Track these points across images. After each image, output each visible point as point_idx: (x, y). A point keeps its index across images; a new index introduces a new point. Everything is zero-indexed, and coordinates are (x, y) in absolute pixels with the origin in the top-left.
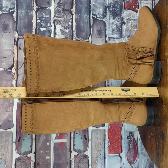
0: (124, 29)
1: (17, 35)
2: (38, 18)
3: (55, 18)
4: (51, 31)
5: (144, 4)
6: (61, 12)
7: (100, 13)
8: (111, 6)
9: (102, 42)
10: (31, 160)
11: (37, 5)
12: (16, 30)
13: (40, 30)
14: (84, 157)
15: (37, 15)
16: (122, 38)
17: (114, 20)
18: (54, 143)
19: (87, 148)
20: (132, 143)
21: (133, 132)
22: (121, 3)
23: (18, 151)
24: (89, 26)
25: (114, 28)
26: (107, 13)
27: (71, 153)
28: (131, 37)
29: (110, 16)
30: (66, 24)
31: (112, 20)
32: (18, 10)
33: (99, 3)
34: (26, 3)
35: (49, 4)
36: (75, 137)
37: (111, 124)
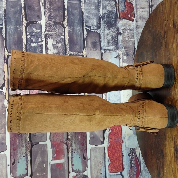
0: (120, 40)
1: (6, 53)
2: (28, 34)
3: (46, 32)
4: (42, 46)
5: (140, 12)
6: (53, 25)
7: (93, 25)
8: (106, 17)
9: (97, 55)
11: (26, 19)
12: (6, 47)
13: (31, 45)
14: (83, 177)
15: (27, 30)
16: (118, 49)
17: (109, 31)
18: (51, 164)
19: (87, 168)
20: (133, 160)
21: (134, 148)
22: (115, 13)
23: (13, 174)
24: (83, 38)
25: (110, 39)
26: (101, 24)
27: (69, 174)
28: (128, 48)
29: (105, 27)
30: (58, 38)
31: (107, 31)
32: (7, 27)
33: (92, 14)
34: (15, 18)
35: (39, 17)
36: (73, 156)
37: (110, 141)
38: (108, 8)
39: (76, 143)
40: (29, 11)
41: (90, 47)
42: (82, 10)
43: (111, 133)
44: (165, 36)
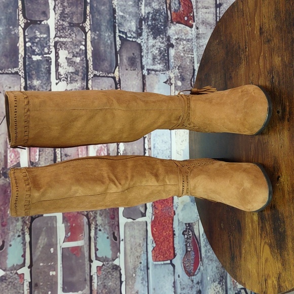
0: (172, 56)
2: (27, 40)
3: (57, 39)
4: (50, 61)
5: (203, 14)
6: (67, 28)
8: (150, 18)
9: (137, 77)
10: (23, 278)
11: (25, 17)
13: (32, 58)
14: (113, 269)
15: (26, 34)
16: (169, 70)
17: (154, 41)
18: (63, 248)
19: (118, 254)
20: (190, 241)
21: (192, 223)
22: (165, 12)
23: (1, 264)
24: (114, 50)
25: (156, 54)
26: (142, 29)
27: (91, 264)
28: (184, 68)
29: (149, 34)
30: (75, 48)
31: (151, 41)
33: (129, 13)
34: (7, 14)
35: (46, 14)
36: (97, 236)
37: (155, 213)
38: (153, 6)
39: (101, 215)
40: (29, 4)
41: (125, 65)
42: (114, 7)
44: (246, 48)
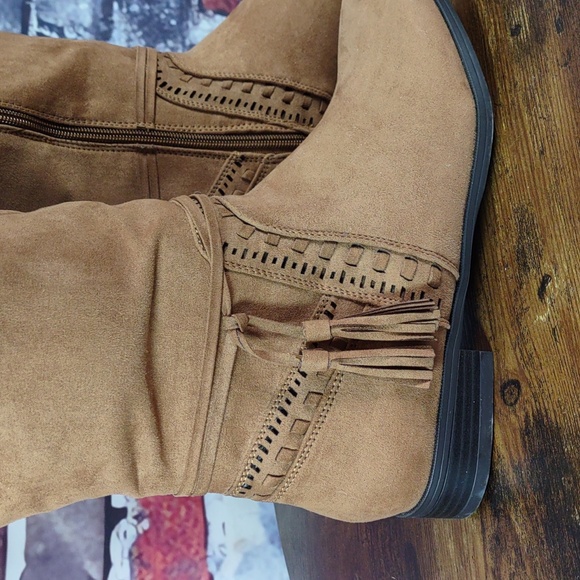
7: (77, 21)
26: (112, 22)
29: (132, 36)
43: (146, 532)
